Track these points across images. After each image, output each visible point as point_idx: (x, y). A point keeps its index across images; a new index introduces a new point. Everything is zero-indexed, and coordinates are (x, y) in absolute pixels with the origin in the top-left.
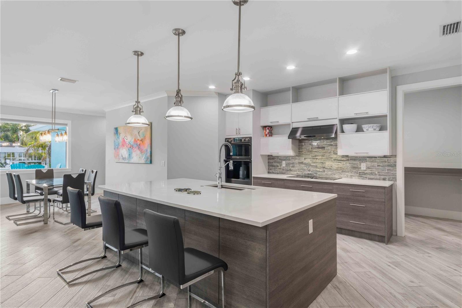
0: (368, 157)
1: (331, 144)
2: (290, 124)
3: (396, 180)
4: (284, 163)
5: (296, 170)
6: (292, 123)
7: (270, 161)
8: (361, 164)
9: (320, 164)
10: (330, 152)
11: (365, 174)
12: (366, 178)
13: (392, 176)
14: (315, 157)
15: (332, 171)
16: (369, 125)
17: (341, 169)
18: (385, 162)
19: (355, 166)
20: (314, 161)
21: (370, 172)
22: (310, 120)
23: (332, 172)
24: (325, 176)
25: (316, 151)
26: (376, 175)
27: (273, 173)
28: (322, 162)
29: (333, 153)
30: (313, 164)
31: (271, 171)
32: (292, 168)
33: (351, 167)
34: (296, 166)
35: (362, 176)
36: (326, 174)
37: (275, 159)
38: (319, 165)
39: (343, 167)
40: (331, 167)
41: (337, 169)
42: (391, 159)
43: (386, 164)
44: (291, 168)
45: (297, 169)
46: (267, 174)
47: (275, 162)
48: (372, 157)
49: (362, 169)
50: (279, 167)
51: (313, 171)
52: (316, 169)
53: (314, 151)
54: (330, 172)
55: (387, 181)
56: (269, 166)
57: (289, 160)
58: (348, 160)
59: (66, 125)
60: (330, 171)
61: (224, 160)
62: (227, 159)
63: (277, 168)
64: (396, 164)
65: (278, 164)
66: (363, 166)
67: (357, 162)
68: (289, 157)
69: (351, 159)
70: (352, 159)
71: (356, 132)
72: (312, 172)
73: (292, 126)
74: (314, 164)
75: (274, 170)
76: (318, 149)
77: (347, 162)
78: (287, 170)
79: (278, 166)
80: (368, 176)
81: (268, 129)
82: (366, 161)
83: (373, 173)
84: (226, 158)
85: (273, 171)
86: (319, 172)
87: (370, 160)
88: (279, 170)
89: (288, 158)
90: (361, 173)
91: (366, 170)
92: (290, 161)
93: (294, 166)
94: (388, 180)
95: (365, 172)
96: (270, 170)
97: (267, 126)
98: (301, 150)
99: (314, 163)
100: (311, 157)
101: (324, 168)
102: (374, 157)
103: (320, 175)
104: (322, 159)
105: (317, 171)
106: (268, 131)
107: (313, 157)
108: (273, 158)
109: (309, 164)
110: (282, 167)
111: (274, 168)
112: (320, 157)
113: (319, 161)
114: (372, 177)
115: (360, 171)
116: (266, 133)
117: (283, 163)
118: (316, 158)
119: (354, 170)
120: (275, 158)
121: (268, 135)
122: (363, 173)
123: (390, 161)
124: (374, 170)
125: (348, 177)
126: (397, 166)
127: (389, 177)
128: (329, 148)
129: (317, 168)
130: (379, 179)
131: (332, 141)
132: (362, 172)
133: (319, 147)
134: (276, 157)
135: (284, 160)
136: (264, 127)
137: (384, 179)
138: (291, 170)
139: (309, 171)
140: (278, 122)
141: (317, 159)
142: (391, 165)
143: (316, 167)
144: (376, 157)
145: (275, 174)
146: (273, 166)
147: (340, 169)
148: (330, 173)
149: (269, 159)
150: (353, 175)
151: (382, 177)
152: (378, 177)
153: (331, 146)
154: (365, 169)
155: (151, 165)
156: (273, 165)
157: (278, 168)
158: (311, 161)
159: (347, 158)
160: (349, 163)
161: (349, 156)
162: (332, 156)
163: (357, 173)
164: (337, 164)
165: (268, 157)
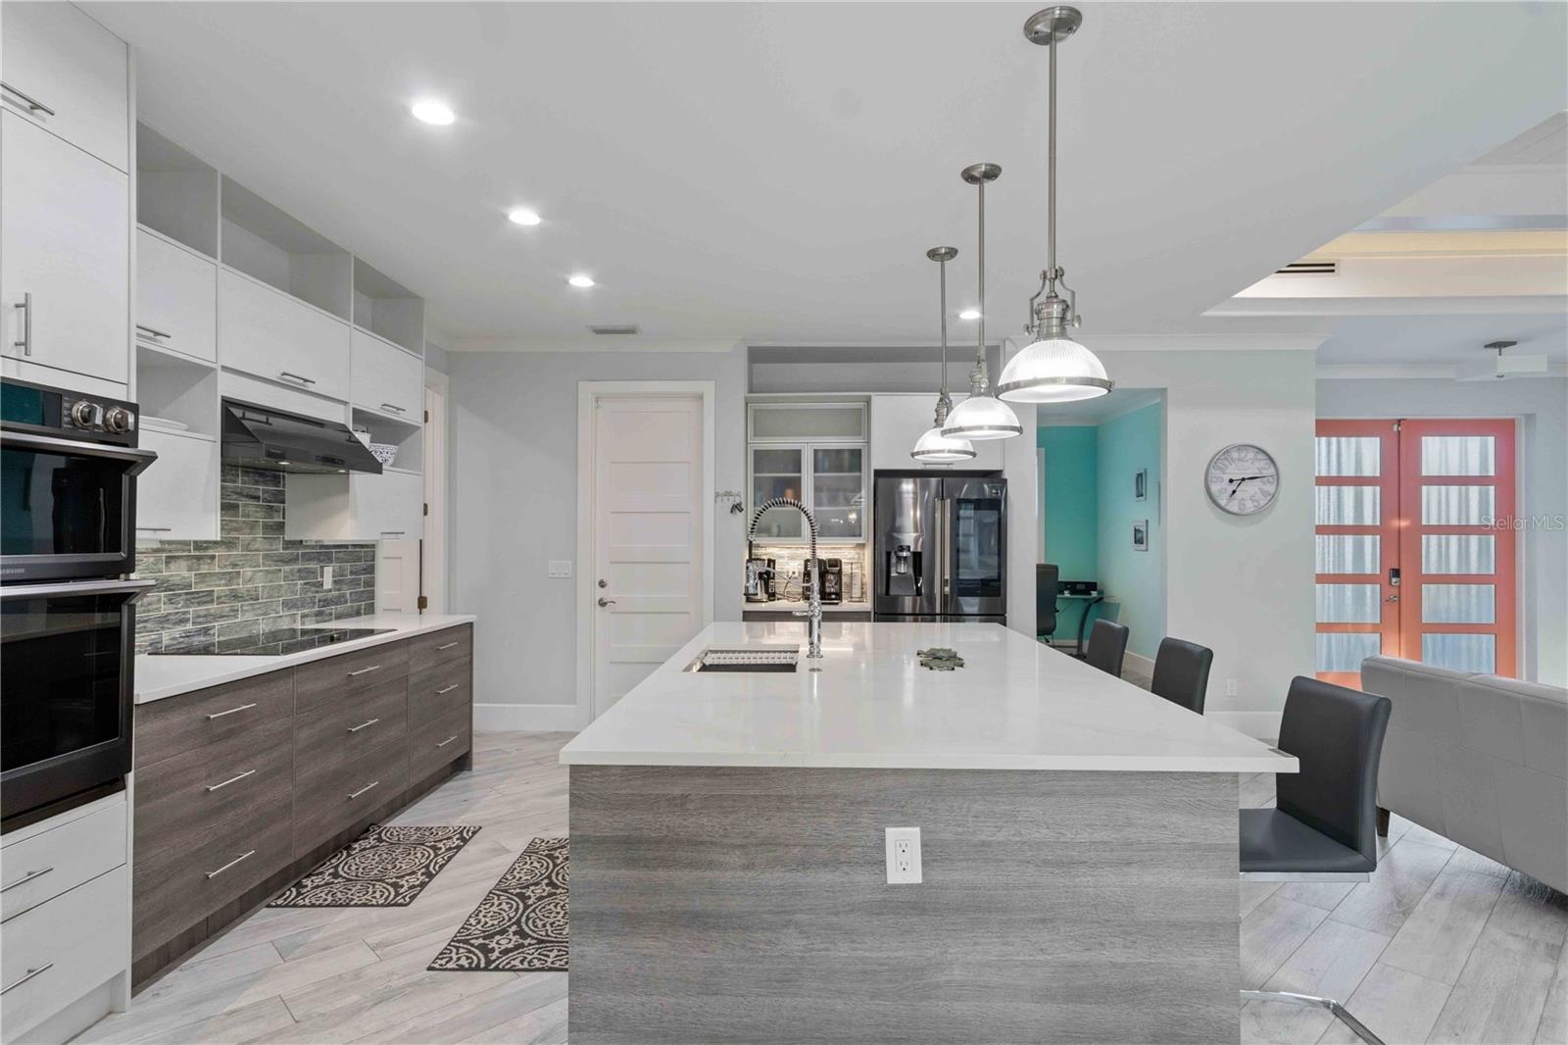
0: (335, 547)
1: (256, 493)
2: (213, 369)
3: (374, 609)
8: (323, 572)
11: (329, 603)
12: (329, 618)
17: (280, 594)
18: (361, 559)
19: (312, 578)
21: (339, 594)
28: (230, 573)
29: (263, 533)
33: (302, 584)
38: (219, 586)
40: (256, 589)
48: (341, 546)
49: (325, 587)
52: (207, 606)
54: (250, 613)
58: (297, 558)
60: (253, 610)
66: (328, 578)
67: (313, 565)
69: (304, 555)
70: (306, 554)
72: (197, 622)
73: (221, 389)
74: (205, 586)
77: (294, 566)
80: (334, 608)
82: (332, 562)
83: (342, 597)
86: (220, 617)
87: (337, 556)
90: (321, 603)
91: (331, 591)
94: (365, 614)
95: (329, 596)
99: (202, 578)
101: (235, 596)
102: (343, 546)
103: (224, 634)
104: (233, 561)
114: (340, 608)
115: (320, 594)
118: (210, 552)
119: (310, 594)
122: (325, 600)
123: (367, 556)
124: (345, 586)
125: (295, 621)
127: (366, 604)
128: (251, 509)
130: (350, 615)
132: (322, 598)
137: (358, 613)
139: (182, 621)
141: (213, 557)
143: (209, 599)
144: (346, 546)
148: (251, 616)
150: (305, 611)
151: (355, 606)
154: (331, 587)
158: (190, 569)
159: (293, 552)
160: (299, 570)
161: (304, 543)
162: (257, 546)
163: (314, 603)
164: (270, 576)
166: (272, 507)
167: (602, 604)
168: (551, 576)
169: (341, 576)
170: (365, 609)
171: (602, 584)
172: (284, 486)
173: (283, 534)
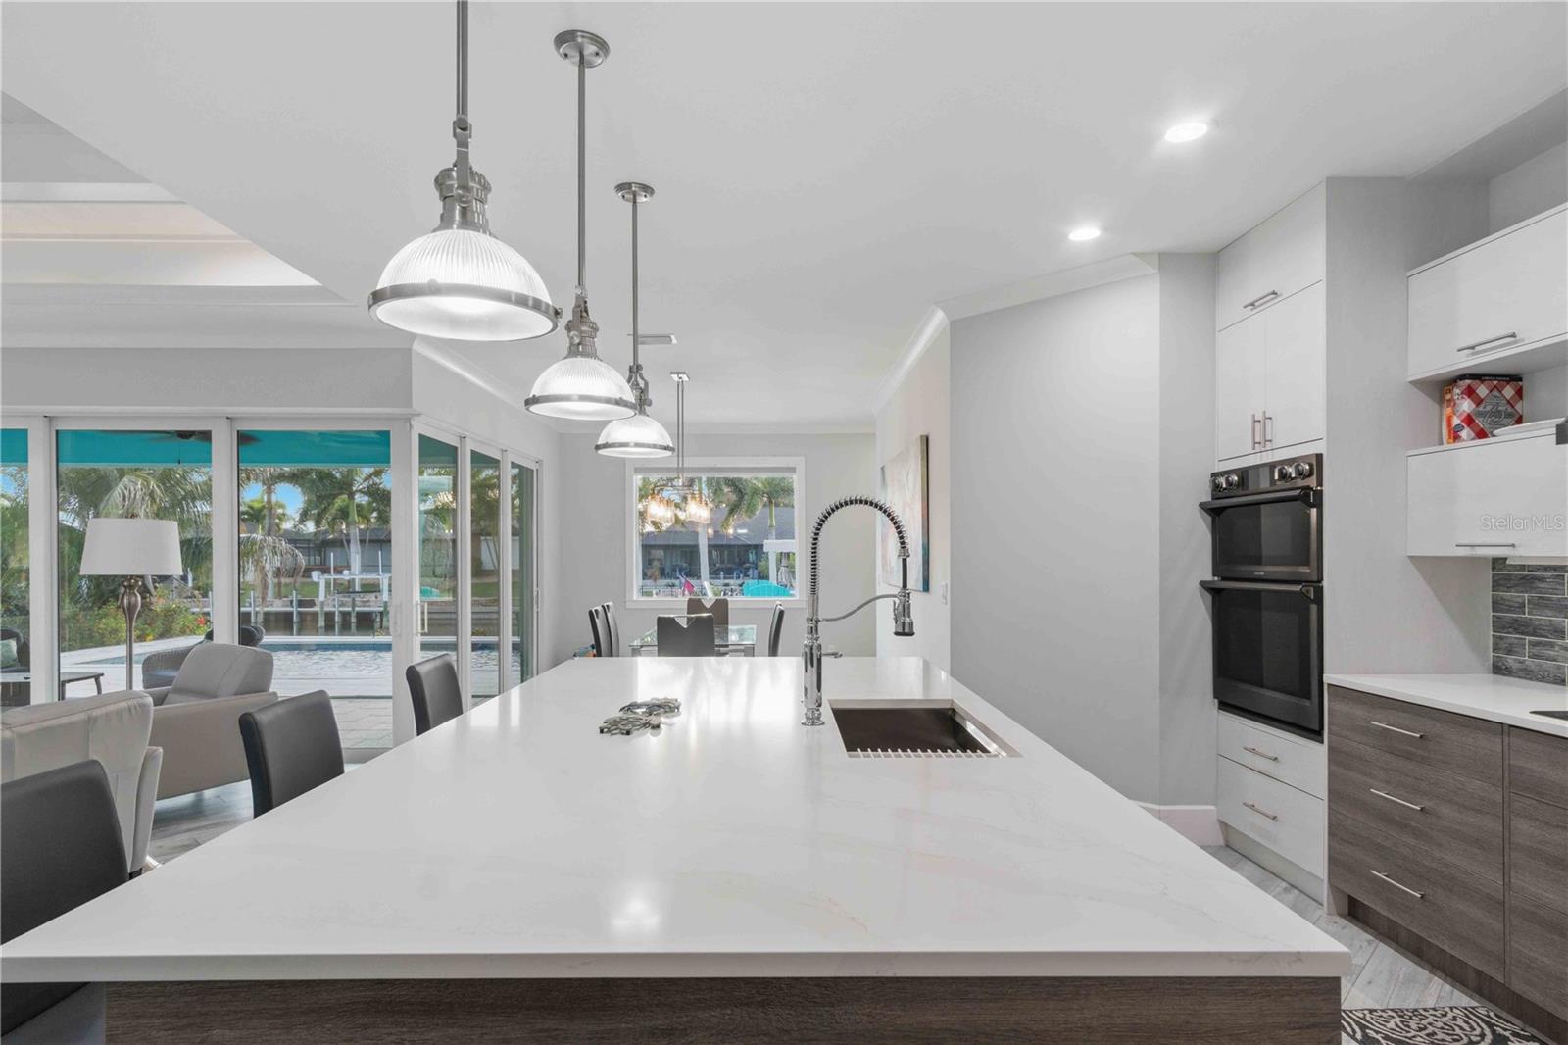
7: (1506, 595)
27: (1526, 675)
31: (1511, 660)
37: (1542, 586)
46: (1491, 676)
47: (1541, 604)
56: (1498, 625)
59: (792, 470)
61: (1203, 584)
62: (1224, 579)
63: (1552, 645)
75: (1533, 656)
81: (1470, 392)
84: (1214, 575)
96: (1509, 652)
97: (1463, 377)
106: (1466, 406)
108: (1524, 578)
111: (1533, 644)
116: (1456, 421)
120: (1542, 580)
121: (1465, 433)
134: (1546, 568)
136: (1442, 388)
140: (1513, 336)
145: (1543, 679)
146: (1522, 627)
149: (1497, 584)
155: (926, 594)
156: (1526, 624)
157: (1560, 642)
165: (1493, 569)
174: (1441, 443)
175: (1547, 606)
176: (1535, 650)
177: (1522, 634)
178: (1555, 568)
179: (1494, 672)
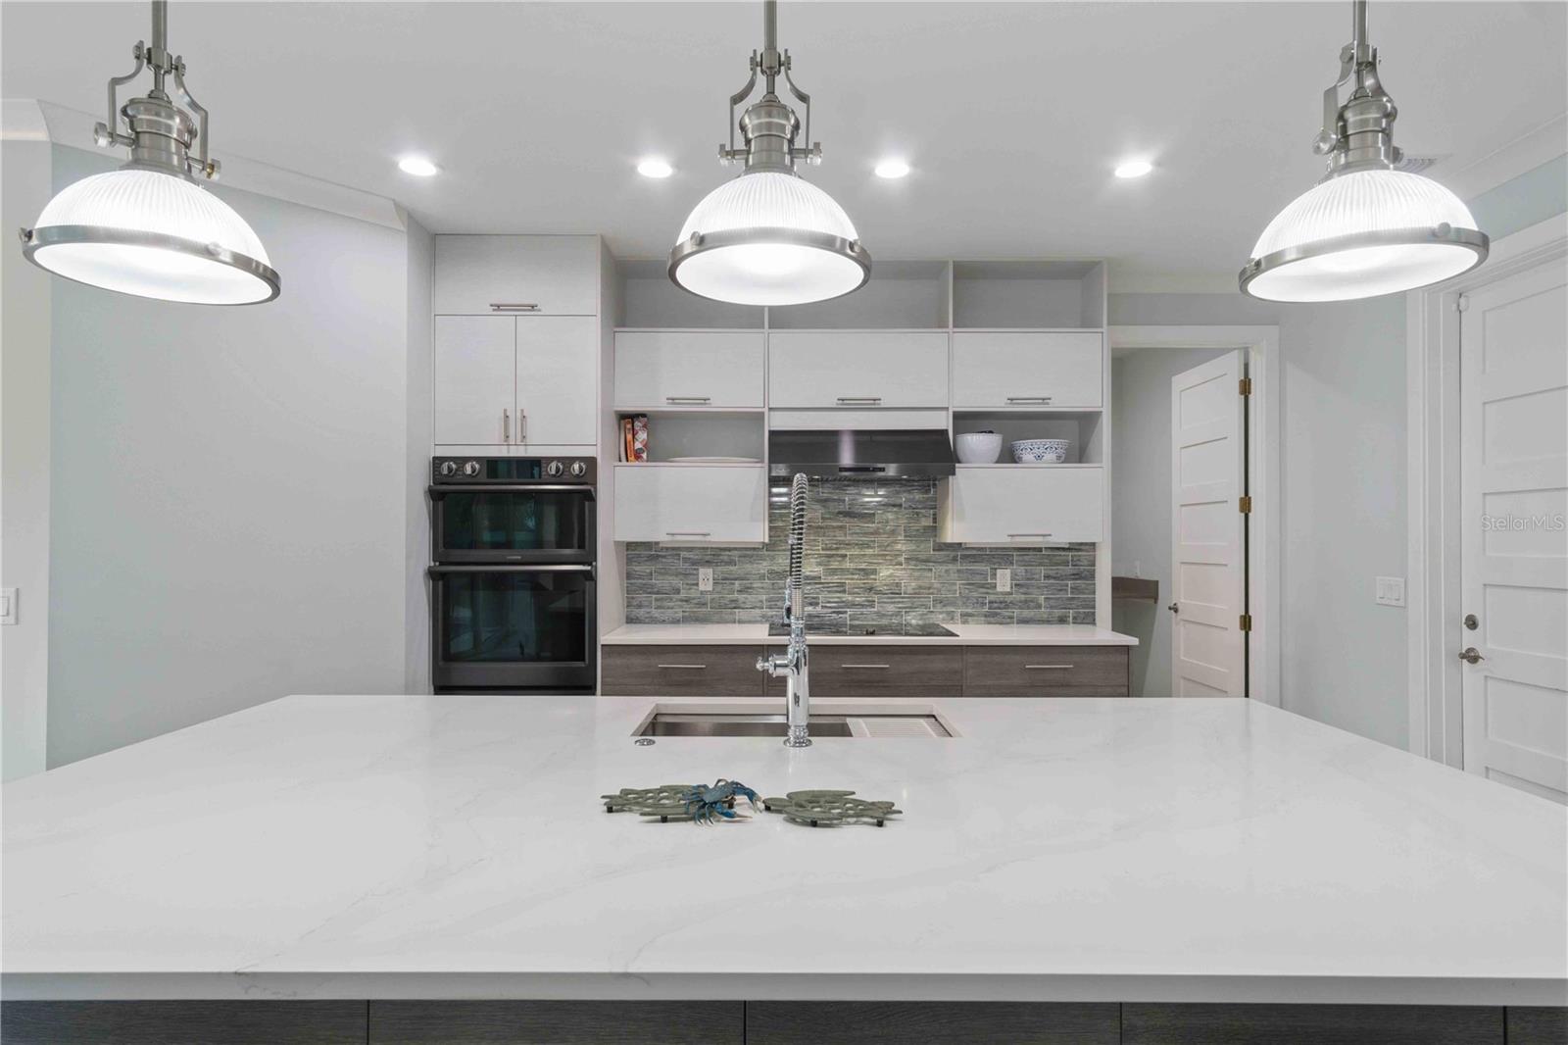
0: (1015, 549)
1: (898, 501)
2: (763, 413)
3: (1094, 620)
4: (706, 579)
5: (759, 605)
6: (770, 409)
7: (637, 568)
8: (995, 575)
9: (856, 577)
10: (893, 532)
11: (1007, 605)
12: (1008, 620)
13: (1083, 608)
14: (837, 549)
15: (899, 602)
16: (1048, 442)
17: (931, 591)
18: (1066, 564)
19: (978, 580)
20: (835, 565)
21: (1023, 597)
22: (846, 405)
23: (900, 605)
24: (873, 620)
25: (841, 527)
26: (1039, 606)
27: (653, 621)
28: (863, 570)
29: (905, 536)
30: (829, 579)
31: (641, 613)
32: (741, 597)
33: (963, 584)
34: (760, 585)
35: (996, 614)
36: (877, 613)
37: (664, 560)
38: (852, 579)
39: (939, 585)
40: (898, 585)
41: (915, 594)
42: (1080, 553)
43: (1070, 569)
44: (736, 595)
45: (764, 597)
46: (626, 625)
47: (664, 573)
48: (1029, 549)
49: (999, 589)
50: (682, 595)
51: (829, 602)
52: (838, 595)
53: (834, 527)
54: (892, 606)
55: (1069, 624)
56: (630, 589)
57: (731, 563)
58: (955, 559)
60: (894, 603)
62: (441, 564)
63: (671, 599)
64: (1094, 570)
65: (677, 582)
66: (1004, 580)
67: (984, 567)
68: (729, 550)
69: (964, 557)
70: (969, 556)
71: (997, 462)
72: (826, 607)
73: (769, 426)
74: (835, 579)
75: (658, 608)
76: (847, 519)
77: (950, 566)
78: (720, 607)
79: (678, 591)
80: (1016, 612)
81: (645, 426)
82: (1012, 563)
83: (1032, 601)
84: (434, 561)
85: (655, 613)
86: (853, 605)
87: (1021, 558)
88: (681, 607)
89: (725, 556)
90: (996, 605)
91: (1012, 594)
92: (731, 568)
93: (750, 588)
94: (1074, 623)
95: (1009, 599)
96: (640, 606)
97: (640, 415)
98: (780, 524)
100: (823, 549)
101: (871, 589)
102: (1034, 549)
103: (858, 619)
104: (866, 559)
105: (843, 602)
107: (830, 549)
109: (814, 578)
110: (693, 593)
111: (656, 600)
112: (856, 552)
113: (852, 566)
114: (1027, 613)
115: (992, 597)
116: (638, 445)
117: (701, 577)
118: (840, 552)
119: (975, 594)
120: (664, 557)
121: (644, 455)
122: (1001, 602)
123: (1079, 560)
124: (1035, 591)
125: (952, 619)
126: (1097, 575)
127: (1076, 613)
128: (890, 516)
129: (844, 592)
130: (1048, 622)
131: (898, 492)
132: (998, 600)
133: (853, 513)
134: (668, 549)
135: (708, 563)
136: (629, 419)
137: (1062, 620)
138: (735, 605)
139: (811, 604)
140: (708, 399)
141: (846, 555)
142: (1082, 572)
143: (842, 589)
144: (1040, 550)
145: (664, 623)
146: (648, 589)
147: (927, 591)
148: (891, 608)
149: (629, 561)
150: (969, 611)
151: (1057, 612)
152: (1043, 612)
153: (895, 509)
154: (1009, 590)
156: (652, 586)
157: (676, 596)
159: (952, 554)
160: (959, 571)
161: (963, 546)
162: (899, 547)
163: (984, 604)
164: (916, 574)
165: (627, 550)
166: (917, 514)
167: (1472, 657)
168: (1379, 601)
169: (1028, 579)
170: (1074, 618)
171: (1472, 623)
172: (935, 492)
173: (936, 536)
174: (620, 461)
175: (667, 574)
176: (659, 604)
177: (650, 593)
178: (673, 549)
179: (627, 623)
